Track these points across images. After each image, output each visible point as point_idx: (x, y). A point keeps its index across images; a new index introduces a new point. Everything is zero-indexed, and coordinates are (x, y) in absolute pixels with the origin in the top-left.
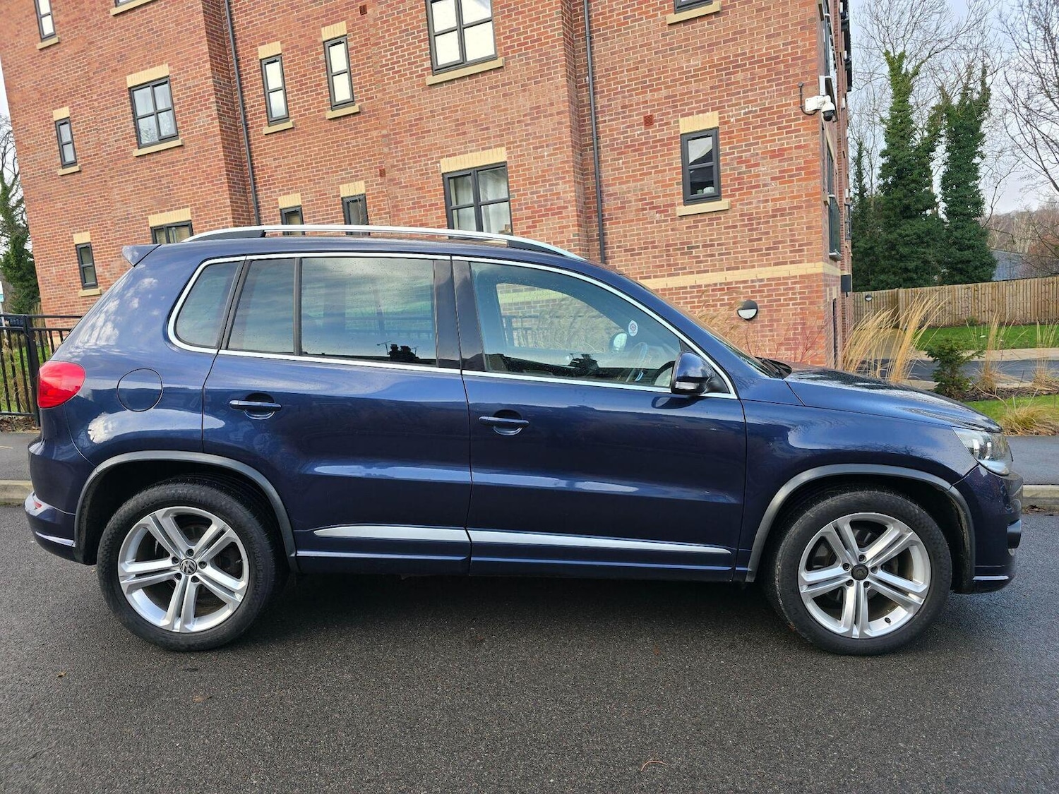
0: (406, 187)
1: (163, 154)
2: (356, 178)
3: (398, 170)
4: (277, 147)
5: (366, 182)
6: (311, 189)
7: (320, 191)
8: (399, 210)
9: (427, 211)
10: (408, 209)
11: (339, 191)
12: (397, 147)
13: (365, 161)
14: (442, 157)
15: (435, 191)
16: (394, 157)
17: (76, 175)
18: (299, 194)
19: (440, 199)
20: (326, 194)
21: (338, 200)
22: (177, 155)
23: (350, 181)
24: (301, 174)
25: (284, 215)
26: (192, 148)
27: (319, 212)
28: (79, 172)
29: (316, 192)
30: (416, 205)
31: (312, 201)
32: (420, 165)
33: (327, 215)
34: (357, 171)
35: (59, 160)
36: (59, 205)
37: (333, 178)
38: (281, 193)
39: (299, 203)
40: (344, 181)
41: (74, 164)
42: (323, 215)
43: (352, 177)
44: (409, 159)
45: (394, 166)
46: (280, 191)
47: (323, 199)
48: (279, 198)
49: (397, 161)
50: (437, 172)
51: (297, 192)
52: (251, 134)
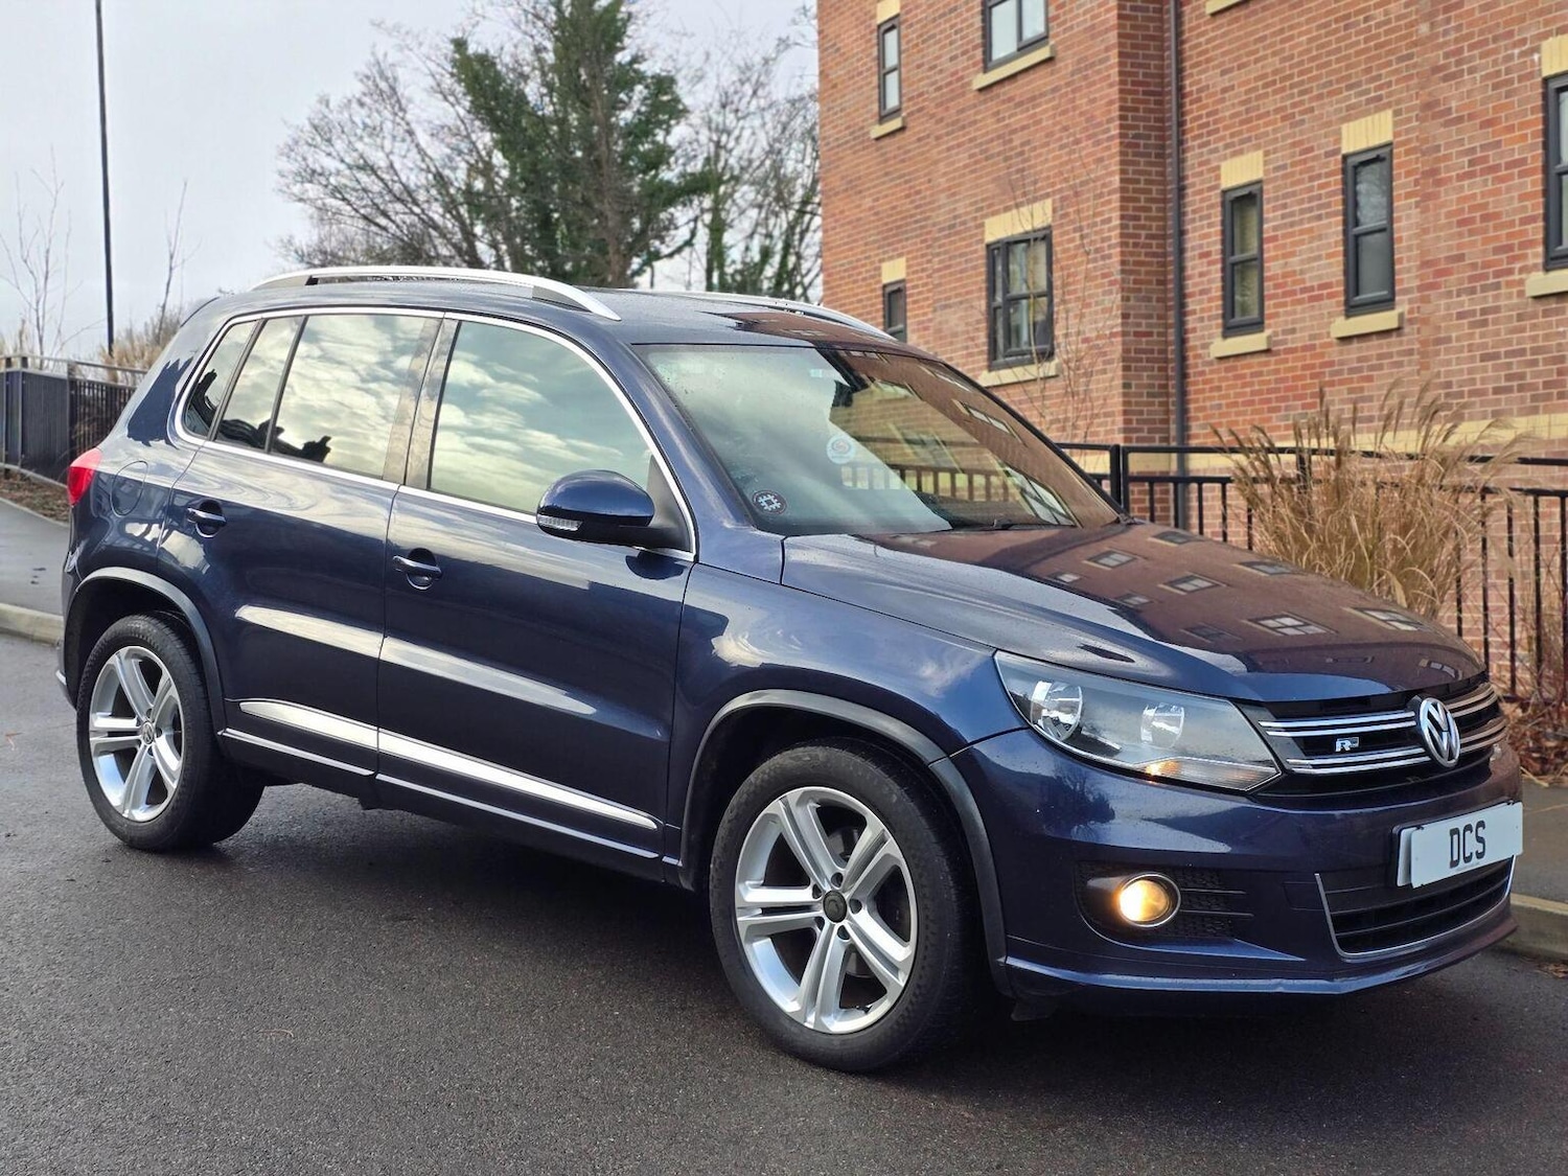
0: (1460, 119)
1: (1021, 81)
2: (1377, 104)
3: (1446, 79)
4: (1230, 42)
5: (1397, 113)
6: (1284, 138)
7: (1301, 143)
8: (1439, 183)
9: (1502, 180)
10: (1460, 178)
11: (1338, 141)
12: (1448, 21)
13: (1400, 59)
14: (1546, 36)
15: (1523, 125)
16: (1440, 46)
17: (899, 137)
18: (1260, 153)
19: (1532, 147)
20: (1311, 149)
21: (1335, 164)
22: (1040, 80)
23: (1366, 113)
24: (1269, 104)
25: (1228, 206)
26: (1066, 65)
27: (1294, 194)
28: (902, 129)
29: (1294, 145)
30: (1478, 165)
31: (1284, 167)
32: (1495, 63)
33: (1311, 200)
34: (1380, 88)
35: (875, 107)
36: (868, 202)
37: (1330, 107)
38: (1228, 151)
39: (1257, 174)
40: (1352, 114)
41: (896, 112)
42: (1302, 201)
43: (1369, 101)
44: (1472, 47)
45: (1436, 69)
46: (1227, 146)
47: (1305, 161)
48: (1224, 165)
49: (1447, 55)
50: (1531, 75)
51: (1257, 147)
52: (1186, 18)
